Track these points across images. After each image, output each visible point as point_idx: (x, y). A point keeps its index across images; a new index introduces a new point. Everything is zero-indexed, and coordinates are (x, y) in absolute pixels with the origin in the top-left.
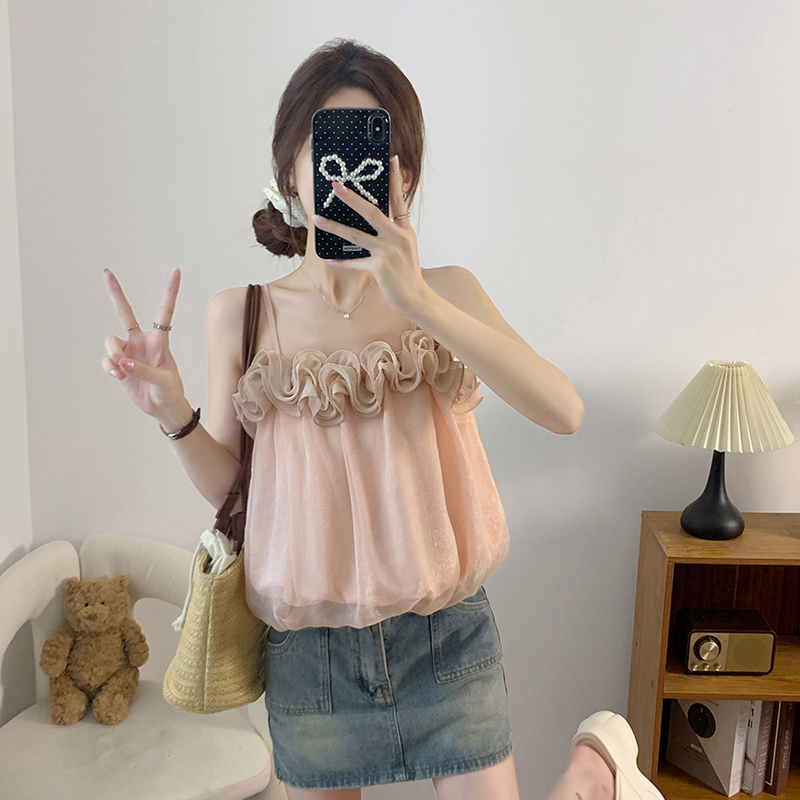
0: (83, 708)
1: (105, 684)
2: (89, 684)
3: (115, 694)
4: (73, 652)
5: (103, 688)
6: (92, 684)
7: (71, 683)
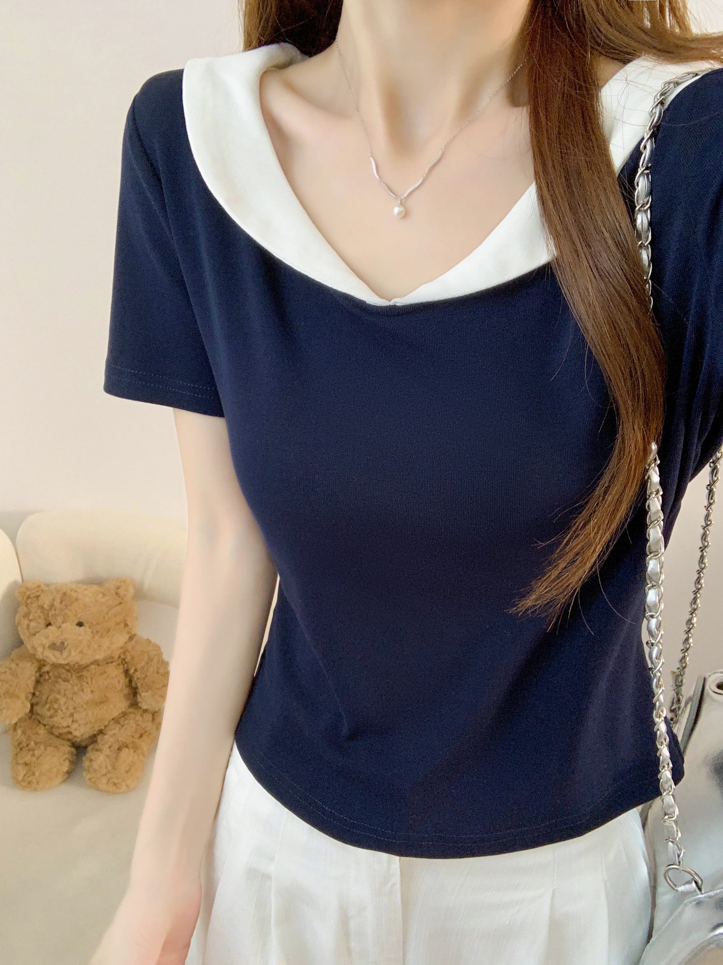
0: (66, 767)
1: (101, 732)
2: (70, 733)
3: (119, 749)
4: (40, 688)
5: (99, 738)
6: (77, 734)
7: (42, 731)
